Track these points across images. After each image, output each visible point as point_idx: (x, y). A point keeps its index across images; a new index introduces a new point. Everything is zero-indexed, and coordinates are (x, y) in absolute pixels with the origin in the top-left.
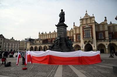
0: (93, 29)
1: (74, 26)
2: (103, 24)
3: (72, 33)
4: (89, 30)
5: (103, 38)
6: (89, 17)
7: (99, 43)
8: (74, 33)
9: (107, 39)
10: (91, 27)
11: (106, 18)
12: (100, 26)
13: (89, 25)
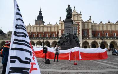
0: (80, 26)
1: (60, 20)
2: (88, 23)
3: (56, 29)
4: (76, 27)
5: (87, 36)
6: (76, 14)
7: (84, 40)
8: (60, 28)
9: (91, 36)
10: (78, 24)
11: (90, 17)
12: (85, 24)
13: (76, 22)
